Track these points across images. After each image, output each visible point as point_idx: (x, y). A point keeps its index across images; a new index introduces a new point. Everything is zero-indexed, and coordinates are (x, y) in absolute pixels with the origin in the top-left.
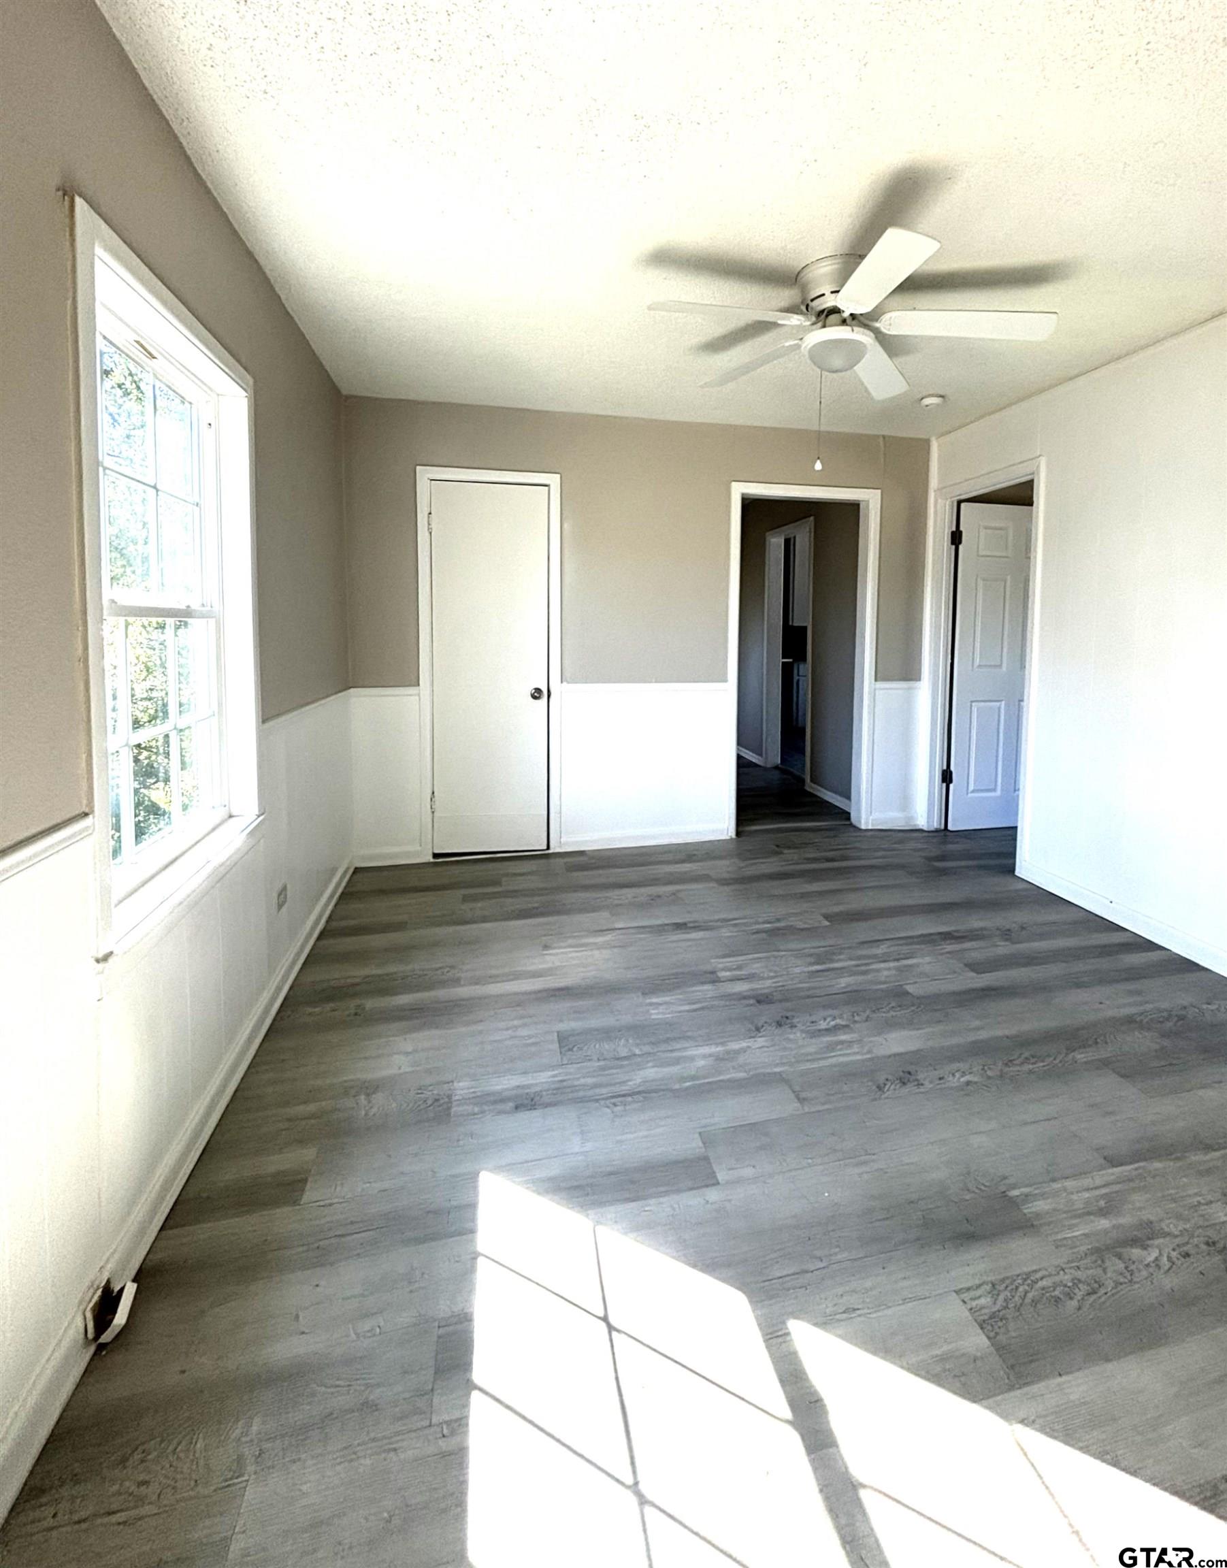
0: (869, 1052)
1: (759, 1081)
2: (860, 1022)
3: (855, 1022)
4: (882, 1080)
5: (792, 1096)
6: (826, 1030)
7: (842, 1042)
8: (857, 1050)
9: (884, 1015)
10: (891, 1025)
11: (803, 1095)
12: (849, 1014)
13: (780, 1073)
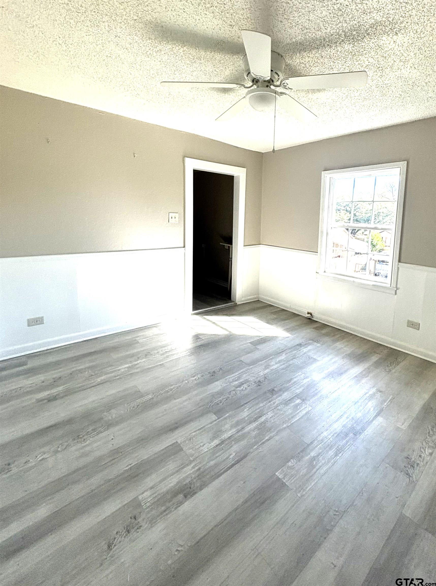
0: (226, 379)
1: (254, 362)
2: (232, 391)
3: (234, 390)
4: (221, 371)
5: (243, 361)
6: (243, 384)
7: (236, 381)
8: (230, 379)
9: (224, 397)
10: (220, 393)
11: (241, 362)
12: (237, 394)
13: (250, 366)
